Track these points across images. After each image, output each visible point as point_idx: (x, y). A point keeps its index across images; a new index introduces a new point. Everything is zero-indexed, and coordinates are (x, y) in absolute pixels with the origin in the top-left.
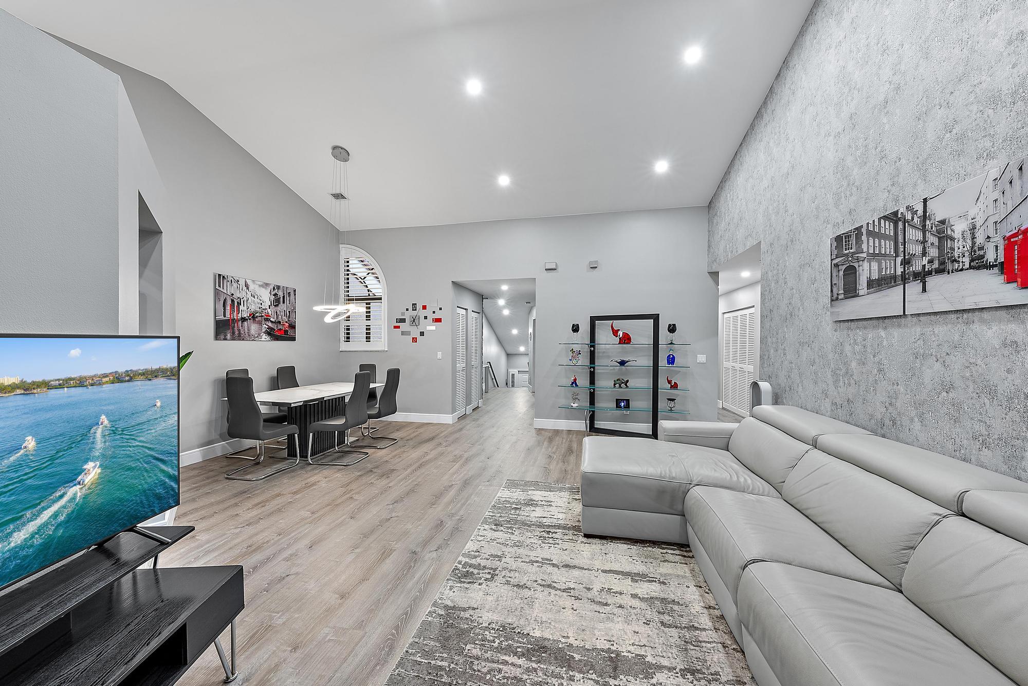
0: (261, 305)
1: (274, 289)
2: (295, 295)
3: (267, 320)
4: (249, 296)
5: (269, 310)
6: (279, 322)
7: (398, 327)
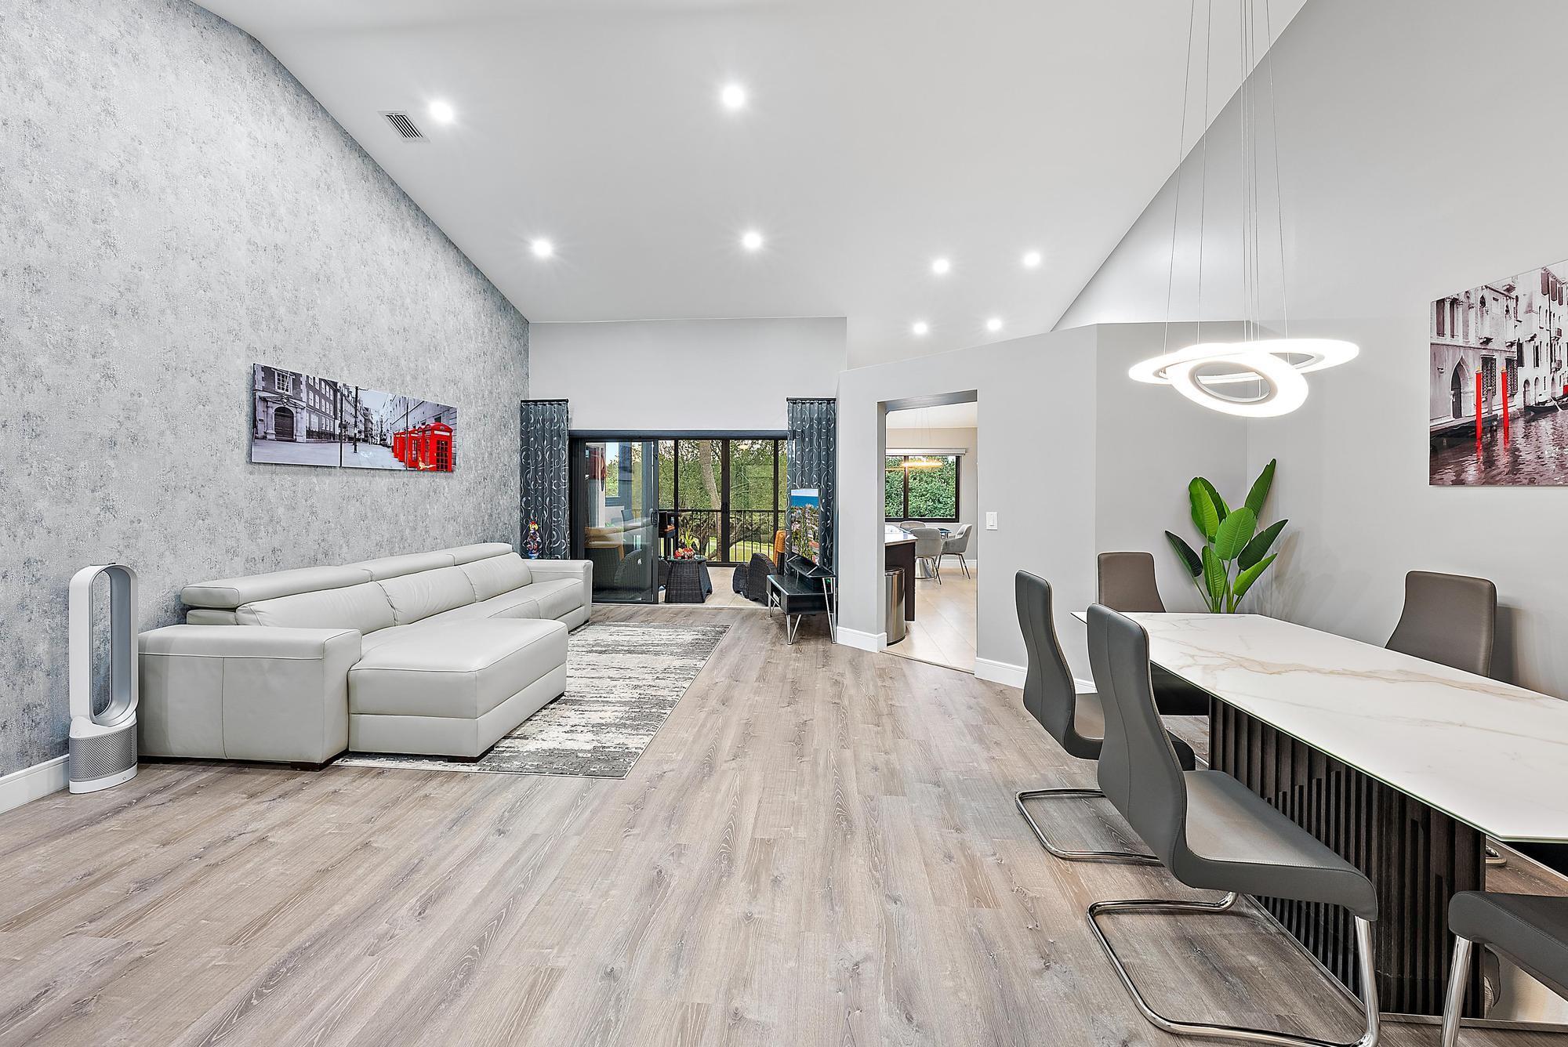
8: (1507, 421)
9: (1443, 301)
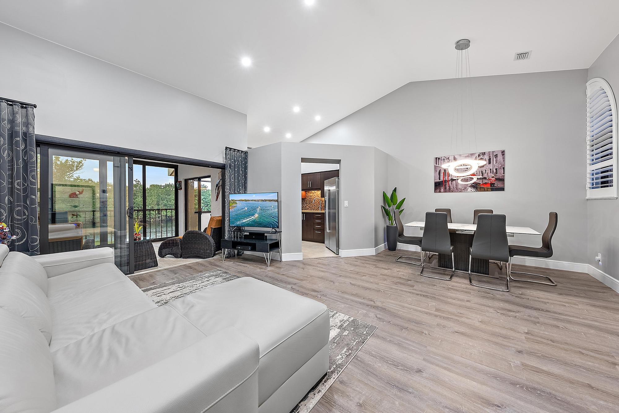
1: (479, 155)
2: (503, 155)
8: (448, 181)
9: (437, 158)
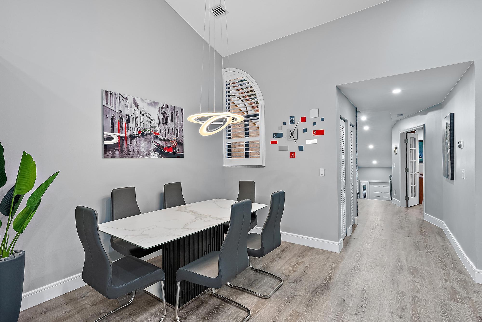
0: (150, 123)
1: (162, 108)
2: (183, 114)
3: (157, 138)
4: (138, 114)
5: (158, 128)
6: (168, 140)
7: (275, 142)
8: (126, 138)
9: (108, 92)
